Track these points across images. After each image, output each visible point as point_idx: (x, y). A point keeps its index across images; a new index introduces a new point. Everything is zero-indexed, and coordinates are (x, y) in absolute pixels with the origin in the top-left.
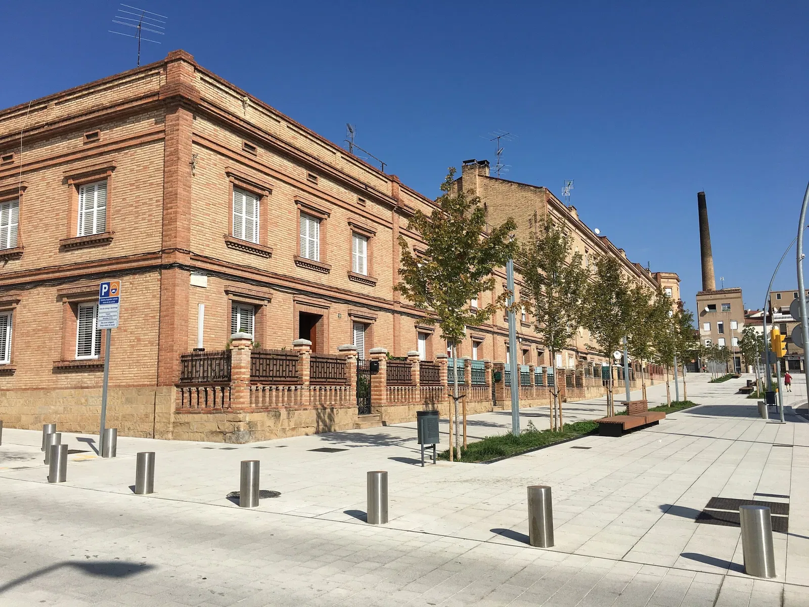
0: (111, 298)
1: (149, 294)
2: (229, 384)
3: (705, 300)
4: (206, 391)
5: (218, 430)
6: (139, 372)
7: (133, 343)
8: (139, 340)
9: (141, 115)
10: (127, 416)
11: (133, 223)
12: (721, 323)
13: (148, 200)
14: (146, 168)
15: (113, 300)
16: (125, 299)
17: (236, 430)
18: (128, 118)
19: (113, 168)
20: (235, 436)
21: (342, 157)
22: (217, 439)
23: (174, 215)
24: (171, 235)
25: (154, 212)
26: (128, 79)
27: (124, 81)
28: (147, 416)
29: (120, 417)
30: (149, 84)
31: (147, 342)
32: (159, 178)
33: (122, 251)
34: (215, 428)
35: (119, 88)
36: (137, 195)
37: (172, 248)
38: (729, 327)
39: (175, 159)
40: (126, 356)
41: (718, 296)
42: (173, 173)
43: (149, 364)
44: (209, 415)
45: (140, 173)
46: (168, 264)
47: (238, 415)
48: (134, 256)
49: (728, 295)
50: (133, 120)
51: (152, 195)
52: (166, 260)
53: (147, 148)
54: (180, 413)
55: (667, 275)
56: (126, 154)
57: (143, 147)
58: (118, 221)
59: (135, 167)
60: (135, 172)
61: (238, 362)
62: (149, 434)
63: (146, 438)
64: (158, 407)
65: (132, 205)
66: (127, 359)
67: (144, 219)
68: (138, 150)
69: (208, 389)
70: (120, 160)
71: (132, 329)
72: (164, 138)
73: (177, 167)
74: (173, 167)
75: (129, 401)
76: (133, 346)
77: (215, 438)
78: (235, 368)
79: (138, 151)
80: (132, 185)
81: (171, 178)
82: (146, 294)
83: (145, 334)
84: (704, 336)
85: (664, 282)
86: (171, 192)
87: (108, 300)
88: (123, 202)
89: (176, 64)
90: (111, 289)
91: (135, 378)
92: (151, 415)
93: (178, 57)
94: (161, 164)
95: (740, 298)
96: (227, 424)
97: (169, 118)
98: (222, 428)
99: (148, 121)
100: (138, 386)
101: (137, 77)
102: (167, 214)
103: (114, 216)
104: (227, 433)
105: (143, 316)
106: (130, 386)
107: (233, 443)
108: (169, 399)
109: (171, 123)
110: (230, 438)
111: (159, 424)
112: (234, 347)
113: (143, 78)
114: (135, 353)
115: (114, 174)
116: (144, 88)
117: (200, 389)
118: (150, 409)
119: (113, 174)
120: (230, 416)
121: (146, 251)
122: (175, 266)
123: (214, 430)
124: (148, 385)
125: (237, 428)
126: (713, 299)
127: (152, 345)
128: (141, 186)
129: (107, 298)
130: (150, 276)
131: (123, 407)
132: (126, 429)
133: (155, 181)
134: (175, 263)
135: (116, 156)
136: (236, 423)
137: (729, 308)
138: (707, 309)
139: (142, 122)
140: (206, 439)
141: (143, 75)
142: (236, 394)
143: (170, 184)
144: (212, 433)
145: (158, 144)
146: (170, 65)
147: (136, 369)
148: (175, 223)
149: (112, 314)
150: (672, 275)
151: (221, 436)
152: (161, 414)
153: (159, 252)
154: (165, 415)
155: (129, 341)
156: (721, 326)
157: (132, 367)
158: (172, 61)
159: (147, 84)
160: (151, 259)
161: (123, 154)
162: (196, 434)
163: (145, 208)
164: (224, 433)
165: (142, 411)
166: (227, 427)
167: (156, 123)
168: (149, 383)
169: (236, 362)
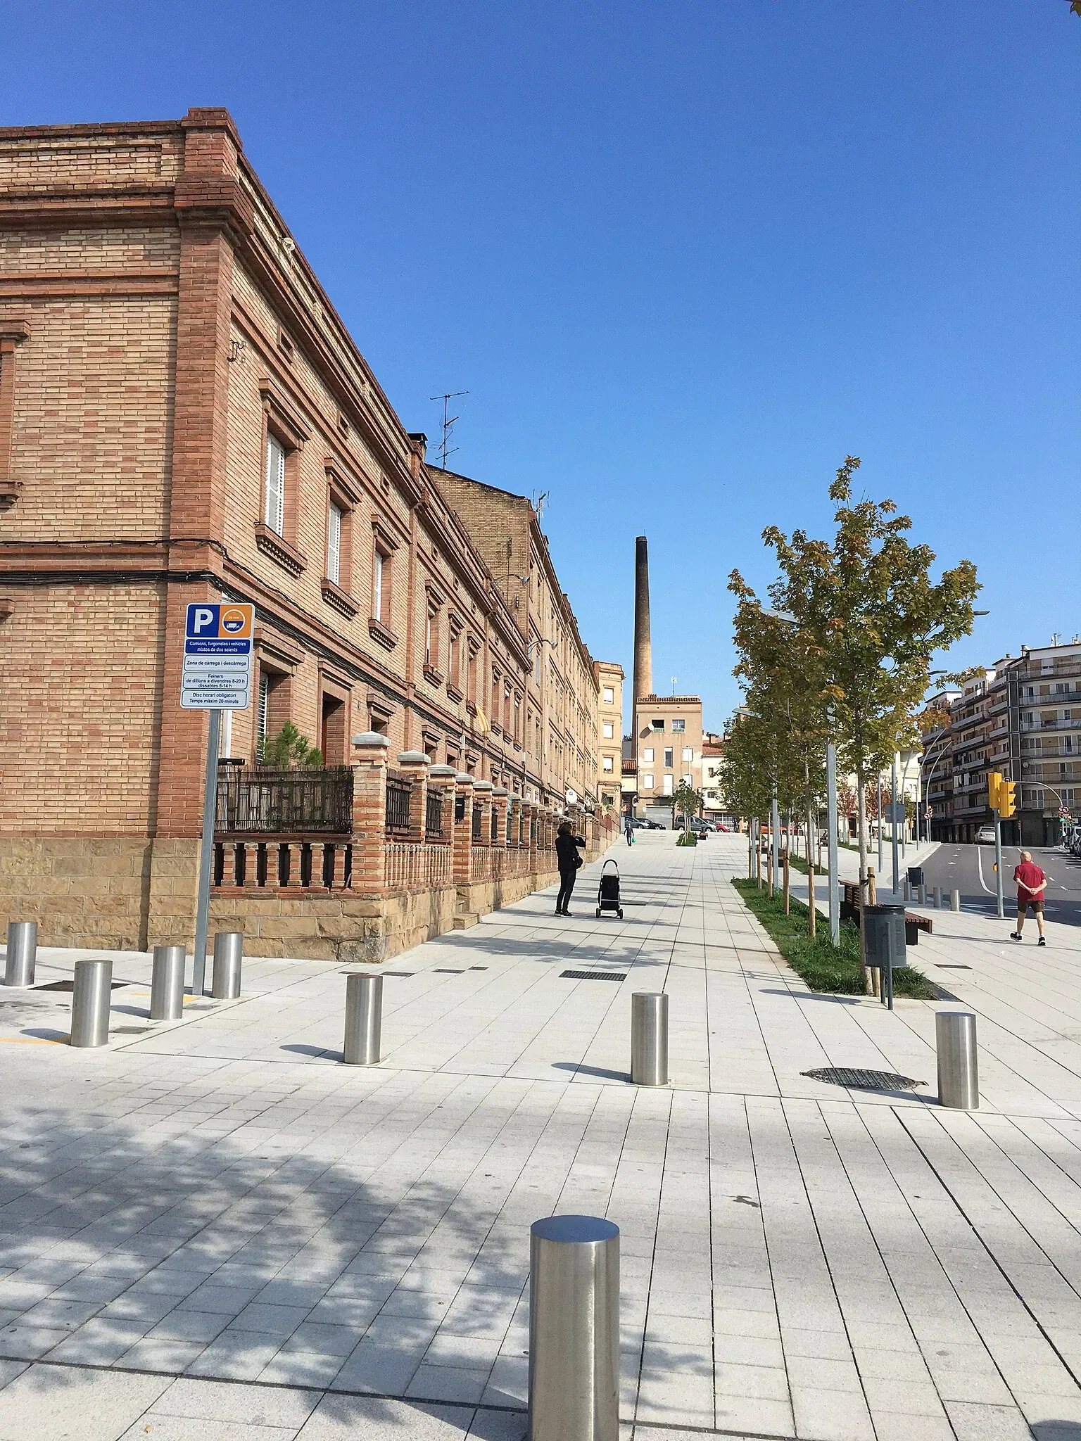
0: (225, 641)
1: (125, 633)
2: (349, 838)
3: (649, 712)
4: (284, 852)
5: (319, 934)
6: (94, 804)
7: (79, 739)
8: (95, 732)
9: (104, 231)
10: (62, 902)
11: (78, 470)
12: (670, 750)
13: (122, 424)
14: (114, 351)
15: (233, 647)
16: (55, 639)
17: (367, 933)
18: (66, 230)
19: (21, 338)
20: (367, 946)
21: (370, 393)
22: (317, 952)
23: (203, 467)
24: (192, 508)
25: (141, 453)
26: (65, 144)
27: (55, 145)
28: (120, 901)
29: (39, 904)
30: (127, 166)
31: (120, 739)
32: (157, 378)
33: (43, 529)
34: (311, 929)
35: (35, 159)
36: (90, 407)
37: (198, 537)
38: (681, 756)
39: (207, 345)
40: (57, 768)
41: (668, 707)
42: (202, 375)
43: (124, 786)
44: (297, 903)
45: (101, 361)
46: (188, 571)
47: (374, 903)
48: (82, 545)
49: (683, 707)
50: (81, 238)
51: (132, 416)
52: (177, 563)
53: (119, 307)
54: (218, 897)
55: (609, 667)
56: (61, 310)
57: (107, 304)
58: (33, 459)
59: (85, 344)
60: (85, 355)
61: (371, 793)
62: (128, 941)
63: (120, 949)
64: (159, 882)
65: (75, 430)
66: (56, 774)
67: (107, 465)
68: (95, 309)
69: (290, 847)
70: (38, 322)
71: (75, 707)
72: (176, 294)
73: (211, 362)
74: (197, 362)
75: (62, 866)
76: (77, 747)
77: (312, 951)
78: (361, 805)
79: (91, 310)
80: (72, 383)
81: (196, 385)
82: (117, 633)
83: (118, 721)
84: (644, 770)
85: (604, 678)
86: (193, 415)
87: (215, 644)
88: (47, 419)
89: (210, 137)
90: (222, 620)
91: (83, 816)
92: (132, 900)
93: (219, 123)
94: (164, 349)
95: (699, 712)
96: (346, 922)
97: (191, 253)
98: (331, 930)
99: (125, 247)
100: (92, 834)
101: (94, 144)
102: (184, 462)
103: (20, 448)
104: (342, 940)
105: (109, 680)
106: (66, 834)
107: (360, 960)
108: (189, 864)
109: (195, 265)
110: (353, 950)
111: (161, 919)
112: (361, 761)
113: (109, 149)
114: (83, 762)
115: (22, 350)
116: (111, 172)
117: (268, 846)
118: (131, 886)
119: (19, 351)
120: (353, 906)
121: (119, 536)
122: (204, 579)
123: (310, 933)
124: (121, 834)
125: (371, 930)
126: (661, 712)
127: (134, 745)
128: (102, 390)
129: (211, 641)
130: (128, 594)
131: (49, 880)
132: (59, 930)
133: (145, 384)
134: (204, 572)
135: (27, 311)
136: (368, 921)
137: (683, 727)
138: (651, 727)
139: (104, 248)
140: (286, 951)
141: (111, 143)
142: (368, 860)
143: (191, 397)
144: (305, 939)
145: (152, 303)
146: (193, 135)
147: (87, 798)
148: (205, 484)
149: (227, 677)
150: (616, 668)
151: (327, 947)
152: (166, 899)
153: (156, 542)
154: (179, 901)
155: (65, 733)
156: (669, 755)
157: (73, 792)
158: (201, 129)
159: (121, 166)
160: (133, 555)
161: (48, 310)
162: (262, 942)
163: (113, 441)
164: (336, 941)
165: (106, 891)
166: (346, 927)
167: (148, 257)
168: (123, 829)
169: (365, 793)
